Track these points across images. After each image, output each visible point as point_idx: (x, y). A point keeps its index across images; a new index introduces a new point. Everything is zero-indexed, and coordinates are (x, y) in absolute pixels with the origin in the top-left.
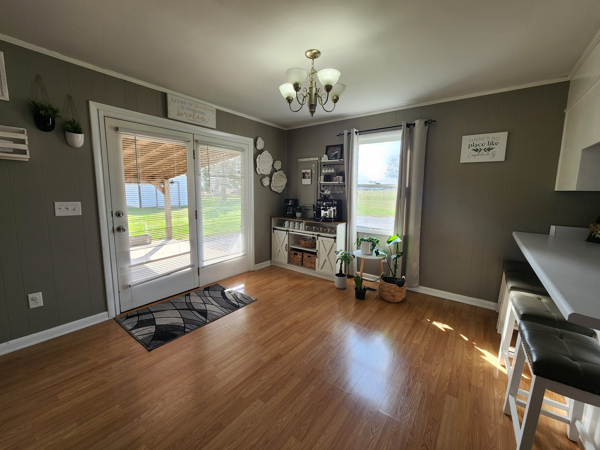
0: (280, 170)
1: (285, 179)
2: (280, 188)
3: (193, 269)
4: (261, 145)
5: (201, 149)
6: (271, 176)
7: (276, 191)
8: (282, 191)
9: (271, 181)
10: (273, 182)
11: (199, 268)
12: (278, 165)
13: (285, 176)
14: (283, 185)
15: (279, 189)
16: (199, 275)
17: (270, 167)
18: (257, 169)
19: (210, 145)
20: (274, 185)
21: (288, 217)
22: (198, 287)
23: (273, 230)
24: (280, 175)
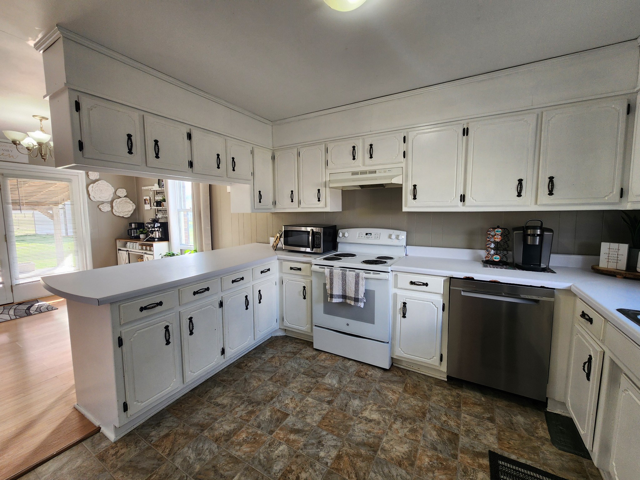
0: (125, 197)
1: (131, 205)
2: (127, 213)
3: (4, 287)
4: (95, 176)
5: (10, 181)
6: (112, 202)
7: (121, 215)
8: (129, 216)
9: (112, 207)
10: (115, 208)
11: (12, 286)
12: (122, 192)
13: (132, 202)
14: (130, 210)
15: (125, 214)
16: (12, 292)
17: (111, 194)
18: (91, 197)
19: (19, 178)
20: (117, 211)
21: (132, 238)
22: (13, 303)
23: (118, 250)
24: (126, 202)
